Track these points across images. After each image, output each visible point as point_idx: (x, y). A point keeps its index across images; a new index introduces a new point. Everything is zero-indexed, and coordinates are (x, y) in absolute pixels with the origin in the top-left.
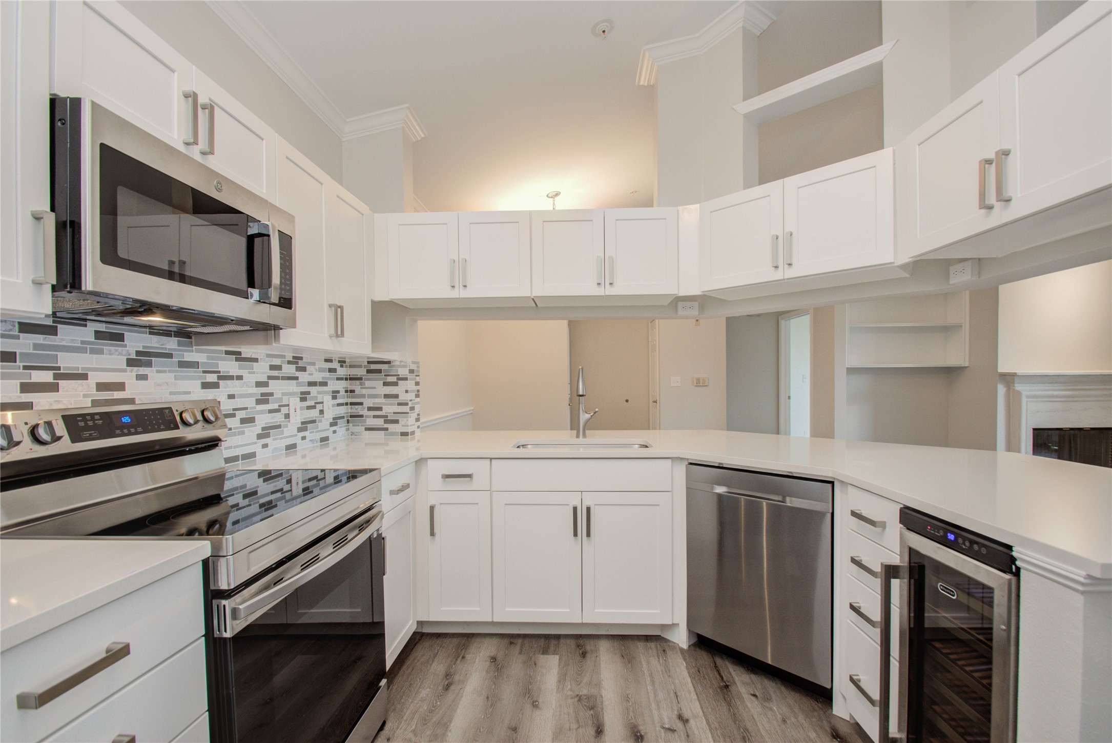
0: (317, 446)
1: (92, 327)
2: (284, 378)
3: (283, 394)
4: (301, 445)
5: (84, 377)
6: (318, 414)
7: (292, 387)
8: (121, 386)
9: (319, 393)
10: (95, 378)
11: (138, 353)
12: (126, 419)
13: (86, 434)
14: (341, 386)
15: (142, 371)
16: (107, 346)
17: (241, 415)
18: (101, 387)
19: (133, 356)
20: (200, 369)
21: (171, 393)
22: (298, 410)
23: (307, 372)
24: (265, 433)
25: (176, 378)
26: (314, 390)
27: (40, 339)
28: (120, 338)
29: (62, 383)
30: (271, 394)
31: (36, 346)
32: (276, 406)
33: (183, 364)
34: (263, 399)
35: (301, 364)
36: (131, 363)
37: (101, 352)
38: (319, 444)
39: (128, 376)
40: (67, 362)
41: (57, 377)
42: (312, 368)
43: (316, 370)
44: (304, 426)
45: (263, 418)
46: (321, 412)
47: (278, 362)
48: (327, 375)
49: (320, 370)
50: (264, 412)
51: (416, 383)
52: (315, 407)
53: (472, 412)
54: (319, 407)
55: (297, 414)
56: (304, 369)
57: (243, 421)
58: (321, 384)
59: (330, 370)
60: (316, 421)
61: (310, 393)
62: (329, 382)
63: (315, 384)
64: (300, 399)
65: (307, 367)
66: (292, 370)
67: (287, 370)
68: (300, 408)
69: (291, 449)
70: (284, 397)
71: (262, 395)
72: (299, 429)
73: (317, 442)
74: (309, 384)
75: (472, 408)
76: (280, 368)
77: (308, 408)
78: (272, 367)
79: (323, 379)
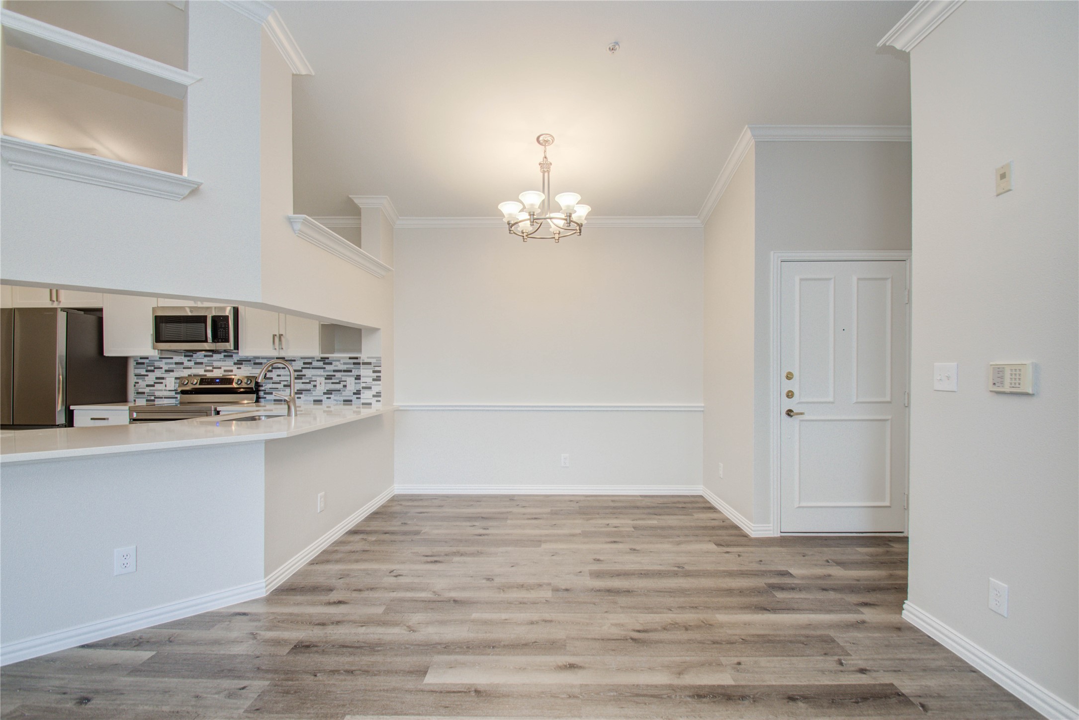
1: (223, 354)
2: (313, 368)
3: (312, 376)
5: (220, 368)
6: (341, 387)
7: (321, 372)
8: (231, 371)
9: (342, 376)
10: (223, 368)
11: (238, 361)
12: (218, 381)
13: (204, 383)
15: (239, 366)
16: (227, 359)
17: (283, 383)
18: (225, 371)
19: (236, 362)
22: (323, 384)
23: (333, 365)
24: (299, 392)
25: (252, 368)
26: (338, 375)
27: (209, 358)
28: (231, 356)
29: (214, 370)
30: (305, 375)
31: (208, 360)
32: (308, 381)
33: (255, 364)
34: (299, 377)
35: (327, 361)
36: (235, 364)
37: (225, 361)
38: (342, 403)
39: (234, 368)
40: (216, 364)
41: (213, 368)
42: (337, 363)
43: (341, 364)
44: (329, 392)
45: (298, 386)
46: (345, 386)
47: (310, 361)
48: (352, 366)
49: (345, 364)
50: (299, 383)
51: (374, 372)
52: (339, 383)
53: (702, 409)
54: (344, 383)
55: (322, 386)
56: (331, 364)
57: (285, 386)
58: (345, 371)
59: (354, 364)
60: (340, 391)
61: (334, 376)
62: (353, 370)
63: (340, 371)
64: (326, 379)
65: (334, 363)
66: (321, 364)
67: (315, 364)
68: (325, 383)
69: (318, 402)
70: (313, 377)
71: (297, 375)
72: (325, 393)
73: (340, 401)
74: (334, 371)
75: (703, 405)
76: (311, 363)
77: (333, 383)
78: (304, 363)
79: (347, 368)
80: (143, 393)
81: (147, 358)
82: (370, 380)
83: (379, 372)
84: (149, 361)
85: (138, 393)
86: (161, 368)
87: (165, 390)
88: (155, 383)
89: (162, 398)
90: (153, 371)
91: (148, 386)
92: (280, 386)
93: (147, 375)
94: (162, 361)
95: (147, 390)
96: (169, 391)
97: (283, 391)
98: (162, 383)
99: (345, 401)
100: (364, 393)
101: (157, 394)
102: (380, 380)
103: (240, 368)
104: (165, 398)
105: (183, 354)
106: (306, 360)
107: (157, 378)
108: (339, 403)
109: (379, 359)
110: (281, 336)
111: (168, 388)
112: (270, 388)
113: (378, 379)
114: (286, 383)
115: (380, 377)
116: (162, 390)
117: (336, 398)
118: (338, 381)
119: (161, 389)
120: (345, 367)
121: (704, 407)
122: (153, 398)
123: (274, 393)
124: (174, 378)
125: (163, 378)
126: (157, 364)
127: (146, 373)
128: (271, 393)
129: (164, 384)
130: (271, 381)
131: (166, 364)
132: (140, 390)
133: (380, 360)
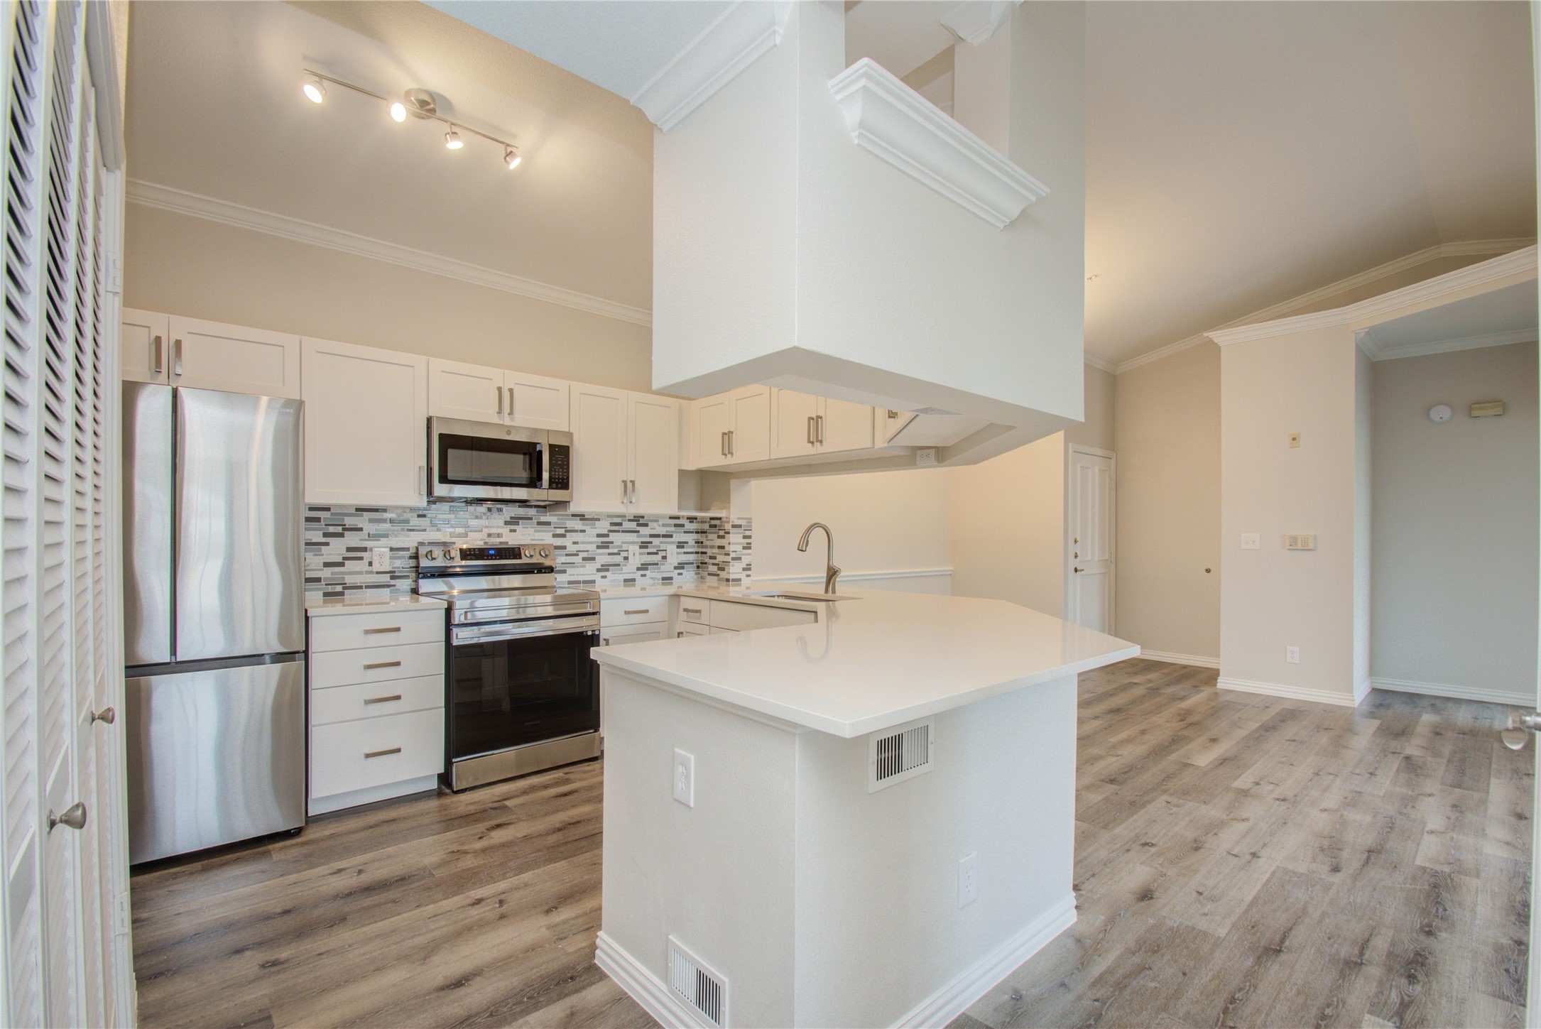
0: (658, 583)
2: (623, 531)
3: (623, 543)
4: (640, 581)
6: (660, 559)
7: (633, 537)
8: (498, 535)
9: (661, 543)
10: (486, 531)
11: (513, 518)
12: (492, 552)
13: (469, 557)
14: (691, 538)
15: (513, 527)
16: (496, 515)
17: (582, 555)
19: (508, 520)
20: (552, 526)
21: (531, 540)
22: (637, 555)
23: (649, 528)
24: (604, 568)
25: (535, 531)
26: (656, 541)
30: (612, 543)
32: (616, 551)
33: (539, 523)
34: (605, 546)
35: (642, 521)
36: (506, 523)
38: (661, 581)
39: (505, 530)
40: (473, 523)
42: (655, 524)
43: (659, 526)
44: (644, 567)
45: (603, 558)
46: (664, 558)
47: (619, 520)
48: (673, 529)
49: (664, 525)
50: (604, 554)
51: (745, 537)
52: (657, 553)
53: (950, 573)
54: (662, 554)
55: (637, 558)
56: (646, 525)
57: (584, 559)
58: (664, 536)
59: (676, 525)
60: (657, 564)
61: (651, 543)
62: (674, 535)
63: (658, 536)
64: (641, 547)
65: (650, 524)
66: (633, 525)
67: (627, 525)
68: (640, 554)
69: (629, 582)
70: (624, 545)
71: (602, 543)
72: (638, 569)
73: (658, 580)
74: (651, 536)
75: (952, 568)
76: (620, 524)
77: (649, 554)
78: (612, 524)
79: (667, 532)
80: (318, 580)
81: (328, 509)
82: (739, 548)
83: (749, 537)
84: (332, 514)
85: (308, 580)
86: (361, 529)
87: (371, 572)
88: (345, 559)
89: (361, 587)
90: (341, 535)
91: (327, 565)
92: (577, 560)
93: (327, 544)
94: (362, 516)
95: (326, 573)
96: (377, 573)
97: (581, 567)
98: (361, 558)
99: (663, 579)
100: (733, 566)
101: (349, 580)
102: (750, 548)
103: (514, 531)
104: (367, 587)
106: (615, 519)
107: (349, 549)
108: (657, 581)
109: (749, 520)
110: (633, 482)
111: (376, 567)
112: (562, 563)
113: (748, 547)
114: (585, 555)
115: (750, 544)
116: (360, 573)
117: (654, 575)
118: (655, 551)
119: (357, 569)
120: (664, 530)
121: (952, 571)
122: (339, 588)
123: (568, 570)
124: (388, 549)
125: (365, 549)
126: (349, 521)
127: (324, 540)
128: (564, 572)
129: (366, 561)
130: (564, 552)
131: (371, 521)
132: (309, 575)
133: (751, 522)
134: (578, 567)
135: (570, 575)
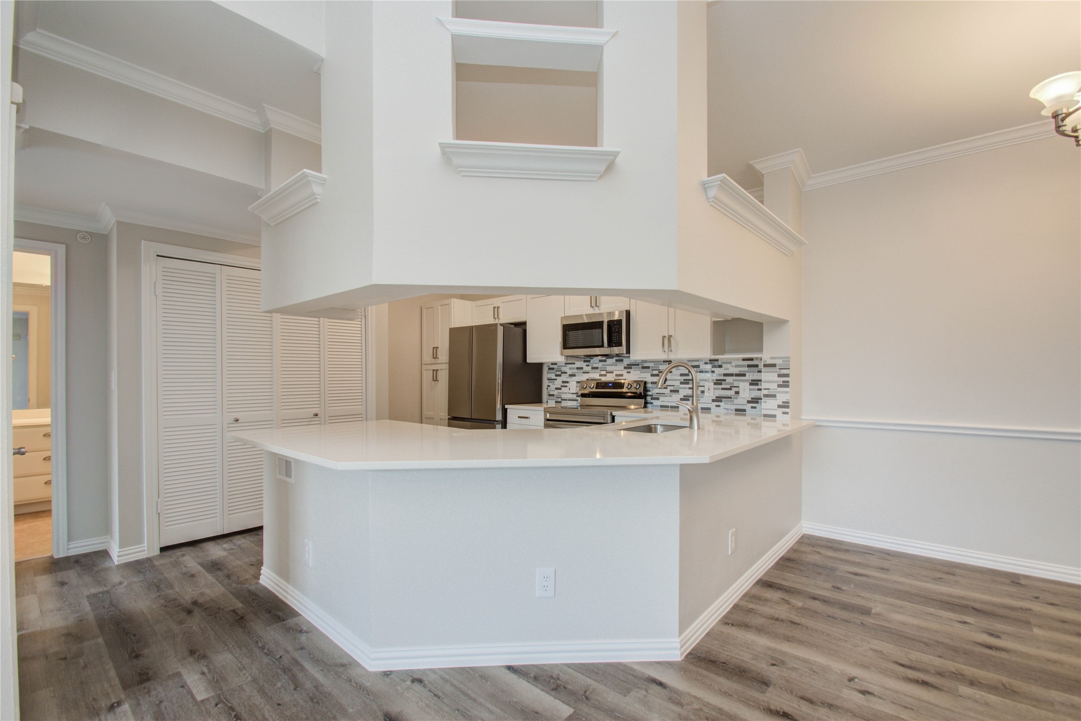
0: (731, 413)
1: (615, 359)
2: (701, 372)
3: (700, 380)
4: (716, 409)
5: (612, 372)
6: (734, 393)
7: (709, 376)
8: (622, 375)
9: (734, 380)
10: (615, 373)
11: (628, 365)
12: (611, 385)
13: (599, 388)
15: (629, 370)
16: (619, 363)
17: (670, 388)
18: (617, 375)
19: (626, 366)
20: (651, 369)
21: (639, 378)
22: (712, 390)
23: (723, 368)
25: (641, 372)
26: (729, 379)
27: (603, 363)
28: (622, 360)
29: (608, 374)
30: (692, 380)
31: (603, 365)
33: (643, 368)
34: (685, 382)
35: (716, 364)
36: (625, 368)
37: (616, 365)
38: (734, 412)
39: (624, 372)
40: (609, 368)
41: (607, 372)
42: (728, 366)
43: (733, 366)
44: (718, 399)
45: (685, 391)
46: (737, 393)
47: (697, 363)
48: (746, 369)
49: (737, 366)
50: (686, 388)
51: (780, 375)
52: (730, 389)
54: (737, 389)
55: (711, 392)
56: (721, 367)
57: (671, 391)
58: (737, 375)
59: (749, 366)
60: (731, 398)
61: (725, 380)
62: (747, 374)
63: (731, 375)
64: (715, 384)
65: (724, 365)
66: (709, 367)
67: (703, 367)
68: (714, 389)
69: (706, 410)
70: (701, 382)
71: (684, 380)
72: (713, 401)
73: (731, 410)
74: (725, 375)
76: (698, 367)
77: (723, 389)
78: (692, 367)
79: (739, 371)
80: (553, 395)
81: (556, 364)
82: (774, 386)
83: (787, 375)
84: (558, 366)
85: (550, 395)
86: (566, 373)
87: (569, 393)
88: (562, 386)
89: (566, 400)
90: (560, 375)
91: (557, 389)
92: (667, 391)
93: (556, 379)
94: (567, 366)
95: (556, 392)
96: (572, 394)
97: (669, 396)
98: (566, 386)
99: (737, 410)
100: (766, 402)
101: (564, 396)
103: (629, 372)
104: (569, 400)
105: (583, 359)
106: (693, 362)
107: (563, 382)
108: (730, 412)
109: (787, 359)
110: (670, 337)
111: (571, 391)
112: (657, 393)
113: (785, 385)
114: (672, 388)
115: (788, 382)
116: (566, 393)
117: (728, 406)
118: (728, 387)
119: (565, 391)
120: (736, 371)
122: (560, 400)
123: (660, 398)
124: (575, 382)
125: (567, 382)
126: (563, 369)
127: (555, 378)
128: (658, 399)
129: (568, 388)
130: (657, 386)
131: (570, 369)
132: (551, 393)
133: (789, 361)
134: (666, 396)
135: (662, 401)
